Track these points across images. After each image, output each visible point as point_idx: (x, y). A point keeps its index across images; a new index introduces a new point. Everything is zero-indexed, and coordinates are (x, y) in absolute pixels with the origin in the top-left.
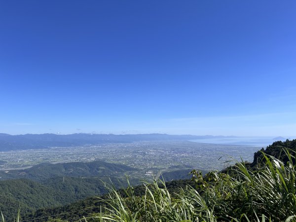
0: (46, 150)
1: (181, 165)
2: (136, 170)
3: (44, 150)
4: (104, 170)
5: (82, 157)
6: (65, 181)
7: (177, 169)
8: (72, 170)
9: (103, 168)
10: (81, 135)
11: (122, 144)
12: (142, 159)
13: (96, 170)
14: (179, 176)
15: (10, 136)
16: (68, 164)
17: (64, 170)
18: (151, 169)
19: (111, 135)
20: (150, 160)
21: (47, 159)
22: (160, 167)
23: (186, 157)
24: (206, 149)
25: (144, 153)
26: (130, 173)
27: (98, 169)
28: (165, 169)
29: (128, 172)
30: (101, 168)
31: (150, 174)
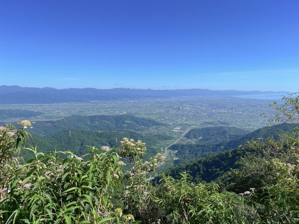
0: (85, 103)
1: (216, 121)
2: (164, 125)
3: (83, 104)
4: (129, 124)
5: (116, 111)
6: (72, 135)
7: (209, 126)
8: (97, 123)
9: (129, 122)
11: (159, 99)
12: (175, 114)
13: (121, 123)
14: (209, 133)
15: (55, 90)
16: (94, 116)
17: (89, 123)
18: (179, 125)
20: (182, 116)
21: (82, 112)
22: (191, 122)
23: (224, 113)
24: (250, 105)
25: (179, 109)
26: (156, 128)
27: (124, 123)
28: (196, 125)
29: (154, 127)
30: (127, 121)
31: (177, 129)
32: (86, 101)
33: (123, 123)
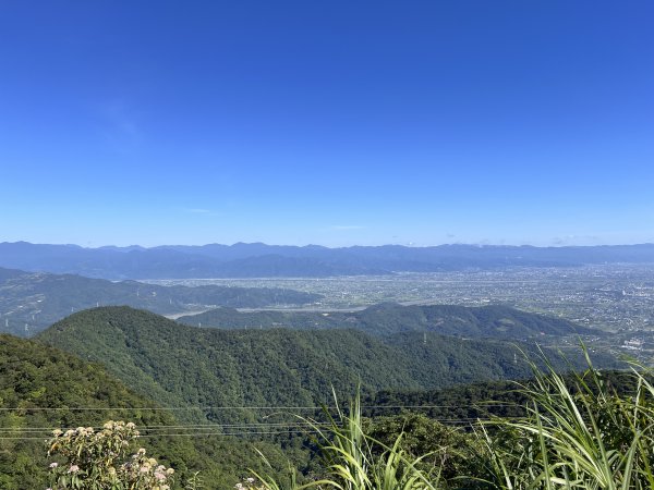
0: (389, 276)
2: (596, 332)
3: (385, 278)
4: (511, 326)
5: (462, 295)
6: (429, 342)
8: (441, 322)
9: (509, 322)
10: (456, 247)
11: (556, 271)
12: (613, 307)
13: (492, 324)
16: (431, 307)
17: (424, 320)
18: (639, 334)
19: (526, 248)
20: (637, 312)
21: (391, 295)
25: (619, 295)
27: (498, 324)
30: (504, 321)
31: (635, 346)
32: (389, 273)
33: (495, 323)
